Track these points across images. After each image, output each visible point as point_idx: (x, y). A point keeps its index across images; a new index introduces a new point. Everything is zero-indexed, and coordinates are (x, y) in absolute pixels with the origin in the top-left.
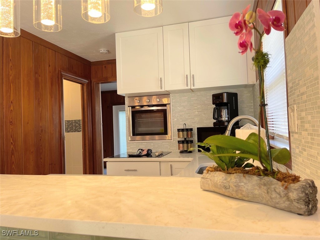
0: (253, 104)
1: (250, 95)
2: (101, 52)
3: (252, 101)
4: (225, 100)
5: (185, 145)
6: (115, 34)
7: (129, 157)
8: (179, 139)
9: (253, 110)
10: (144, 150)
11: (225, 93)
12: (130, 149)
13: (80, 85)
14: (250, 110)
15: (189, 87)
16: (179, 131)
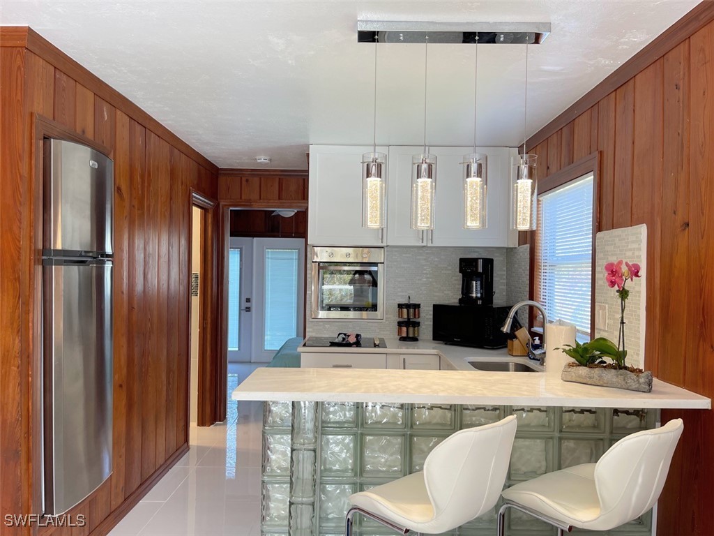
0: (505, 273)
1: (502, 259)
2: (259, 161)
3: (505, 269)
4: (480, 270)
5: (411, 329)
6: (309, 145)
7: (330, 346)
8: (401, 320)
9: (505, 281)
10: (349, 336)
11: (480, 258)
12: (312, 332)
13: (199, 210)
14: (501, 281)
15: (425, 244)
16: (400, 306)
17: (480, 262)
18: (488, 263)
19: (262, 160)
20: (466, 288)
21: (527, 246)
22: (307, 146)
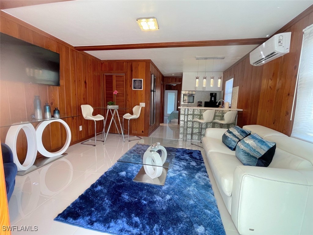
0: (219, 96)
8: (198, 104)
16: (198, 102)
17: (214, 94)
18: (216, 94)
19: (173, 75)
20: (211, 98)
21: (223, 91)
22: (183, 72)
